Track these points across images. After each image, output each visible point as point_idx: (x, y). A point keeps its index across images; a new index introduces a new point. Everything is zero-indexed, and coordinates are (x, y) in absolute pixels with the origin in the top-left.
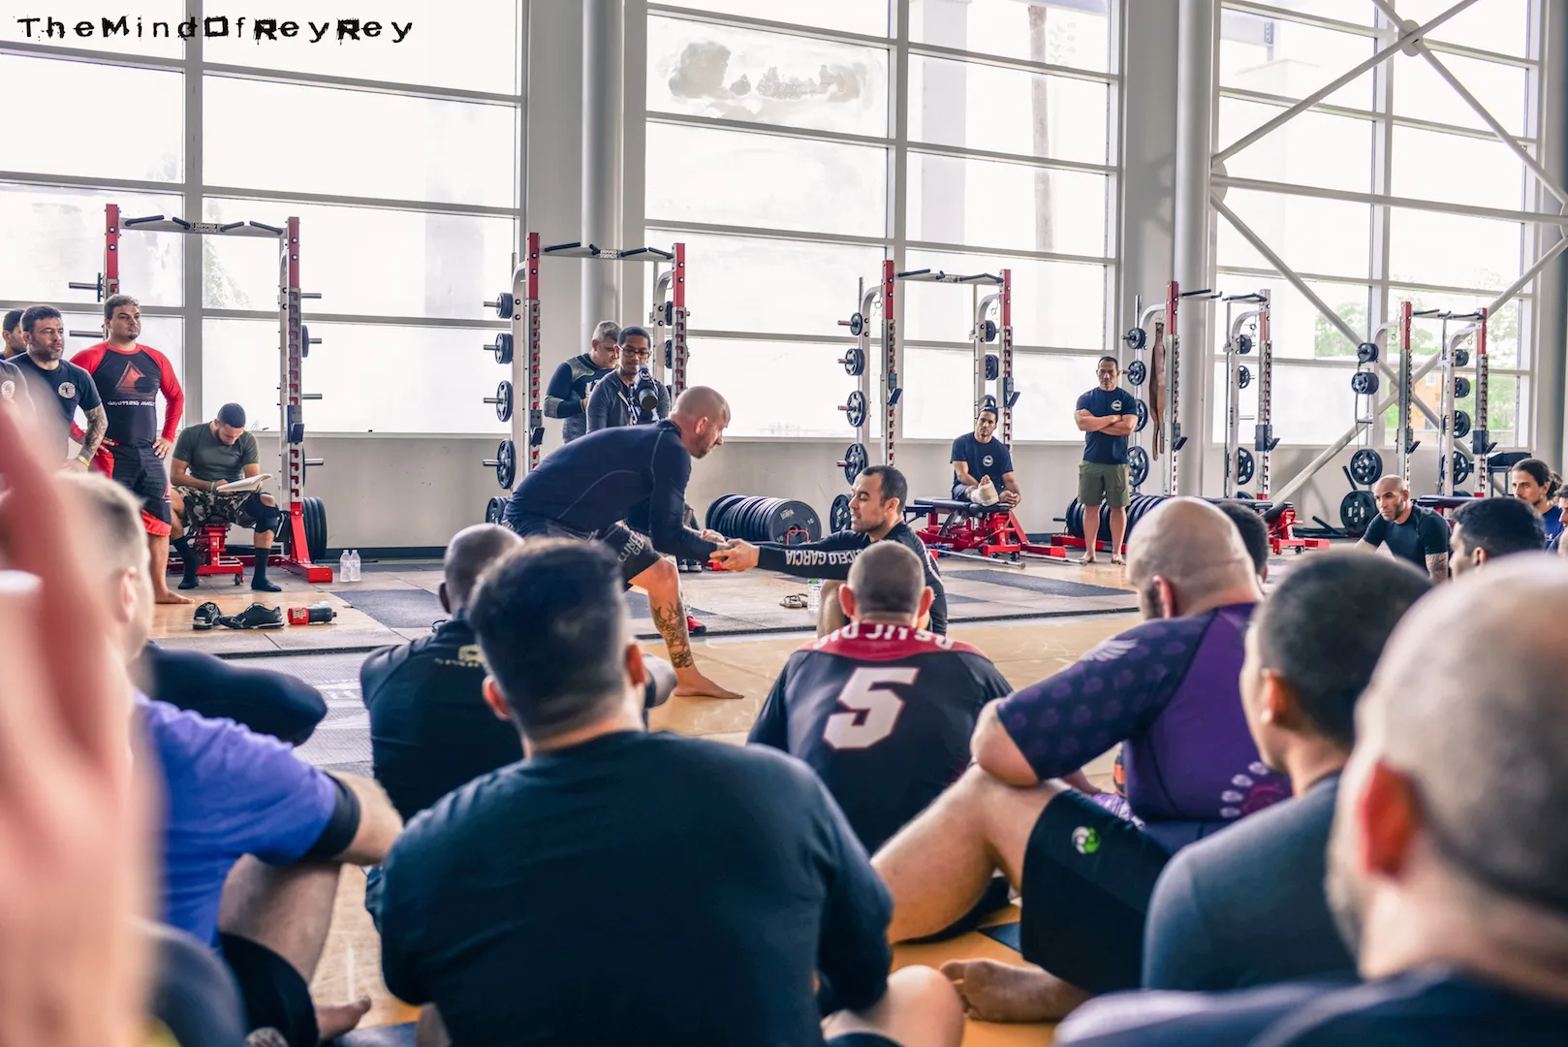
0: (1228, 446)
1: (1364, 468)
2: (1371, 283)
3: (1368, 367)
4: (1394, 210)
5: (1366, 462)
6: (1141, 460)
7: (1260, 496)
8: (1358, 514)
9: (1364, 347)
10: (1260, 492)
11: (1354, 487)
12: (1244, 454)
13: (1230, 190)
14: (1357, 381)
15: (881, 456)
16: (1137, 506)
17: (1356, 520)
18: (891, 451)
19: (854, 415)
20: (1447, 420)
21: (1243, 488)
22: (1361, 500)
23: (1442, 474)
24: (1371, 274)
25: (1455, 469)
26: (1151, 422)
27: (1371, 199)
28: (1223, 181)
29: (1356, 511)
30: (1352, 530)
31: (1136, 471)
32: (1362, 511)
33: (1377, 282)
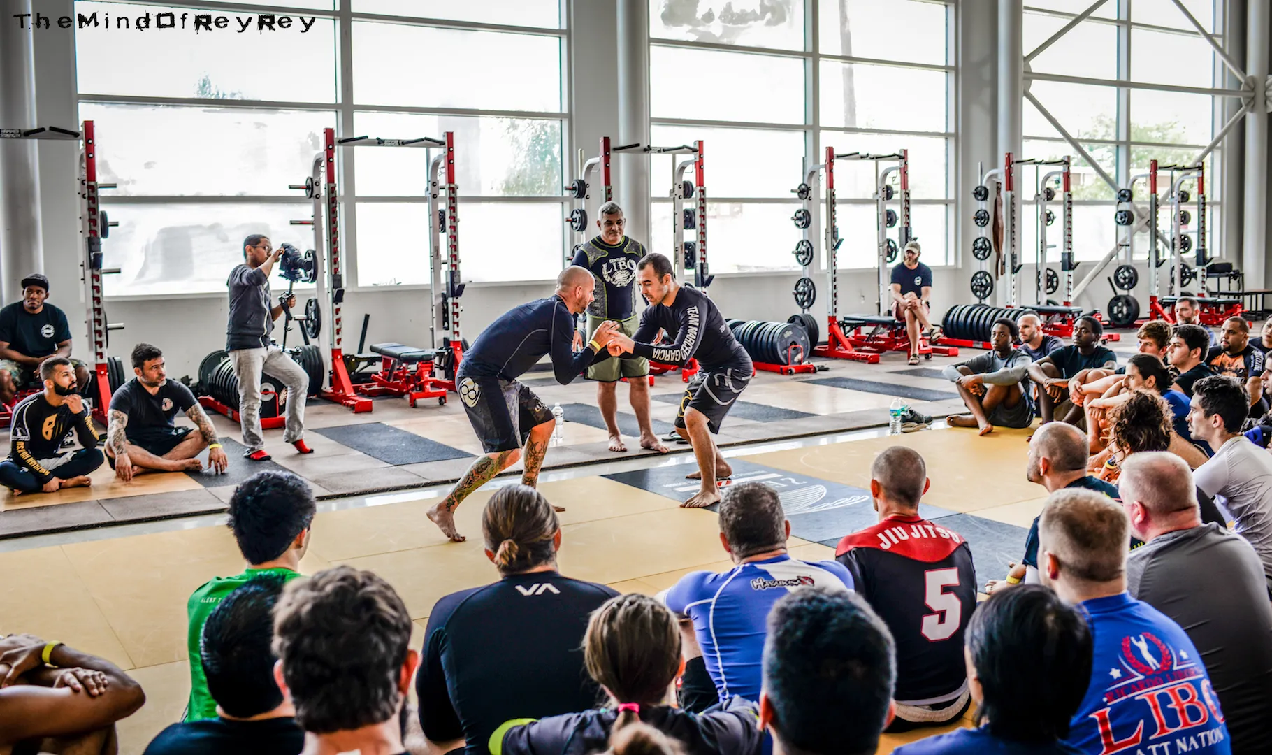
0: (1039, 266)
1: (1125, 278)
2: (1118, 144)
3: (1125, 206)
4: (1133, 91)
5: (1126, 274)
6: (987, 281)
7: (1066, 304)
8: (1121, 312)
9: (1123, 192)
10: (1066, 300)
11: (1116, 293)
12: (1051, 273)
13: (1034, 82)
14: (1119, 216)
15: (828, 287)
16: (976, 313)
17: (1120, 315)
18: (835, 283)
19: (801, 257)
20: (1175, 242)
21: (1050, 297)
22: (1124, 300)
23: (1173, 281)
24: (1118, 136)
25: (1182, 276)
26: (994, 253)
27: (1118, 84)
28: (1031, 76)
29: (1120, 309)
30: (1117, 323)
31: (983, 289)
32: (1125, 310)
33: (1122, 143)
